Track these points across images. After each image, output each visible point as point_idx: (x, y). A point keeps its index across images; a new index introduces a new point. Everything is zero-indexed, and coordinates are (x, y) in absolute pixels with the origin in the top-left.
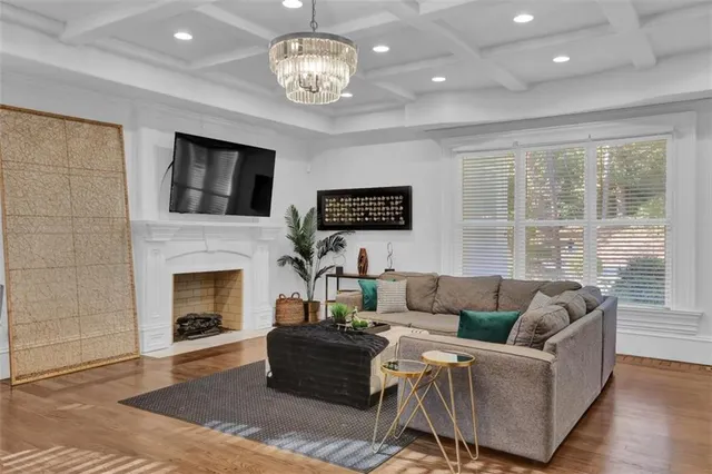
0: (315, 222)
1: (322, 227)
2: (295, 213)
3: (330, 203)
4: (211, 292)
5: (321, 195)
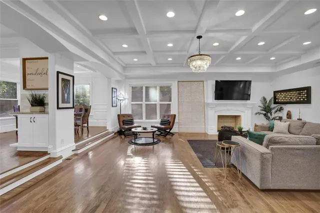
0: (273, 102)
1: (275, 103)
2: (265, 99)
3: (278, 95)
4: (234, 121)
5: (275, 92)
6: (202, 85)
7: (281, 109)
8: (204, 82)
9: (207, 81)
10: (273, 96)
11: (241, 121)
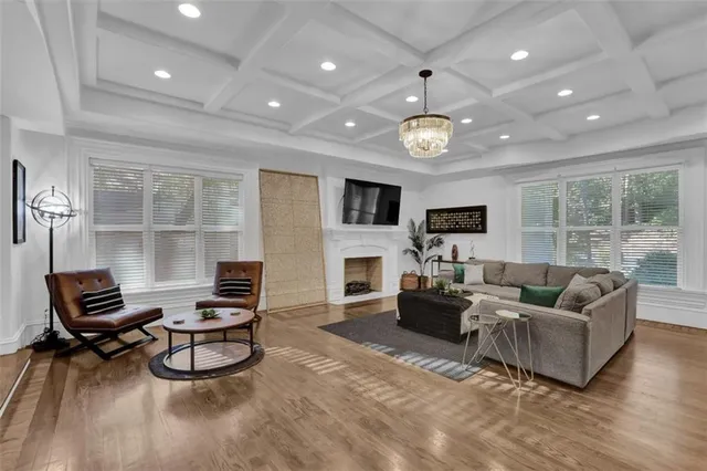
0: (425, 229)
1: (429, 231)
2: (413, 223)
3: (434, 217)
4: (365, 269)
5: (429, 212)
6: (313, 186)
7: (440, 243)
8: (319, 180)
9: (324, 177)
10: (425, 218)
11: (381, 267)
